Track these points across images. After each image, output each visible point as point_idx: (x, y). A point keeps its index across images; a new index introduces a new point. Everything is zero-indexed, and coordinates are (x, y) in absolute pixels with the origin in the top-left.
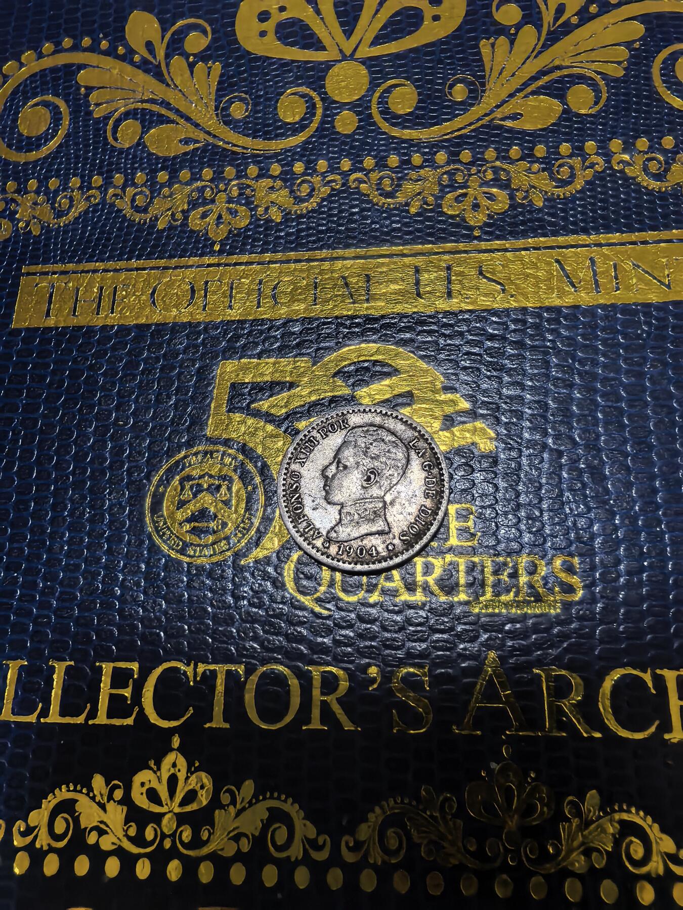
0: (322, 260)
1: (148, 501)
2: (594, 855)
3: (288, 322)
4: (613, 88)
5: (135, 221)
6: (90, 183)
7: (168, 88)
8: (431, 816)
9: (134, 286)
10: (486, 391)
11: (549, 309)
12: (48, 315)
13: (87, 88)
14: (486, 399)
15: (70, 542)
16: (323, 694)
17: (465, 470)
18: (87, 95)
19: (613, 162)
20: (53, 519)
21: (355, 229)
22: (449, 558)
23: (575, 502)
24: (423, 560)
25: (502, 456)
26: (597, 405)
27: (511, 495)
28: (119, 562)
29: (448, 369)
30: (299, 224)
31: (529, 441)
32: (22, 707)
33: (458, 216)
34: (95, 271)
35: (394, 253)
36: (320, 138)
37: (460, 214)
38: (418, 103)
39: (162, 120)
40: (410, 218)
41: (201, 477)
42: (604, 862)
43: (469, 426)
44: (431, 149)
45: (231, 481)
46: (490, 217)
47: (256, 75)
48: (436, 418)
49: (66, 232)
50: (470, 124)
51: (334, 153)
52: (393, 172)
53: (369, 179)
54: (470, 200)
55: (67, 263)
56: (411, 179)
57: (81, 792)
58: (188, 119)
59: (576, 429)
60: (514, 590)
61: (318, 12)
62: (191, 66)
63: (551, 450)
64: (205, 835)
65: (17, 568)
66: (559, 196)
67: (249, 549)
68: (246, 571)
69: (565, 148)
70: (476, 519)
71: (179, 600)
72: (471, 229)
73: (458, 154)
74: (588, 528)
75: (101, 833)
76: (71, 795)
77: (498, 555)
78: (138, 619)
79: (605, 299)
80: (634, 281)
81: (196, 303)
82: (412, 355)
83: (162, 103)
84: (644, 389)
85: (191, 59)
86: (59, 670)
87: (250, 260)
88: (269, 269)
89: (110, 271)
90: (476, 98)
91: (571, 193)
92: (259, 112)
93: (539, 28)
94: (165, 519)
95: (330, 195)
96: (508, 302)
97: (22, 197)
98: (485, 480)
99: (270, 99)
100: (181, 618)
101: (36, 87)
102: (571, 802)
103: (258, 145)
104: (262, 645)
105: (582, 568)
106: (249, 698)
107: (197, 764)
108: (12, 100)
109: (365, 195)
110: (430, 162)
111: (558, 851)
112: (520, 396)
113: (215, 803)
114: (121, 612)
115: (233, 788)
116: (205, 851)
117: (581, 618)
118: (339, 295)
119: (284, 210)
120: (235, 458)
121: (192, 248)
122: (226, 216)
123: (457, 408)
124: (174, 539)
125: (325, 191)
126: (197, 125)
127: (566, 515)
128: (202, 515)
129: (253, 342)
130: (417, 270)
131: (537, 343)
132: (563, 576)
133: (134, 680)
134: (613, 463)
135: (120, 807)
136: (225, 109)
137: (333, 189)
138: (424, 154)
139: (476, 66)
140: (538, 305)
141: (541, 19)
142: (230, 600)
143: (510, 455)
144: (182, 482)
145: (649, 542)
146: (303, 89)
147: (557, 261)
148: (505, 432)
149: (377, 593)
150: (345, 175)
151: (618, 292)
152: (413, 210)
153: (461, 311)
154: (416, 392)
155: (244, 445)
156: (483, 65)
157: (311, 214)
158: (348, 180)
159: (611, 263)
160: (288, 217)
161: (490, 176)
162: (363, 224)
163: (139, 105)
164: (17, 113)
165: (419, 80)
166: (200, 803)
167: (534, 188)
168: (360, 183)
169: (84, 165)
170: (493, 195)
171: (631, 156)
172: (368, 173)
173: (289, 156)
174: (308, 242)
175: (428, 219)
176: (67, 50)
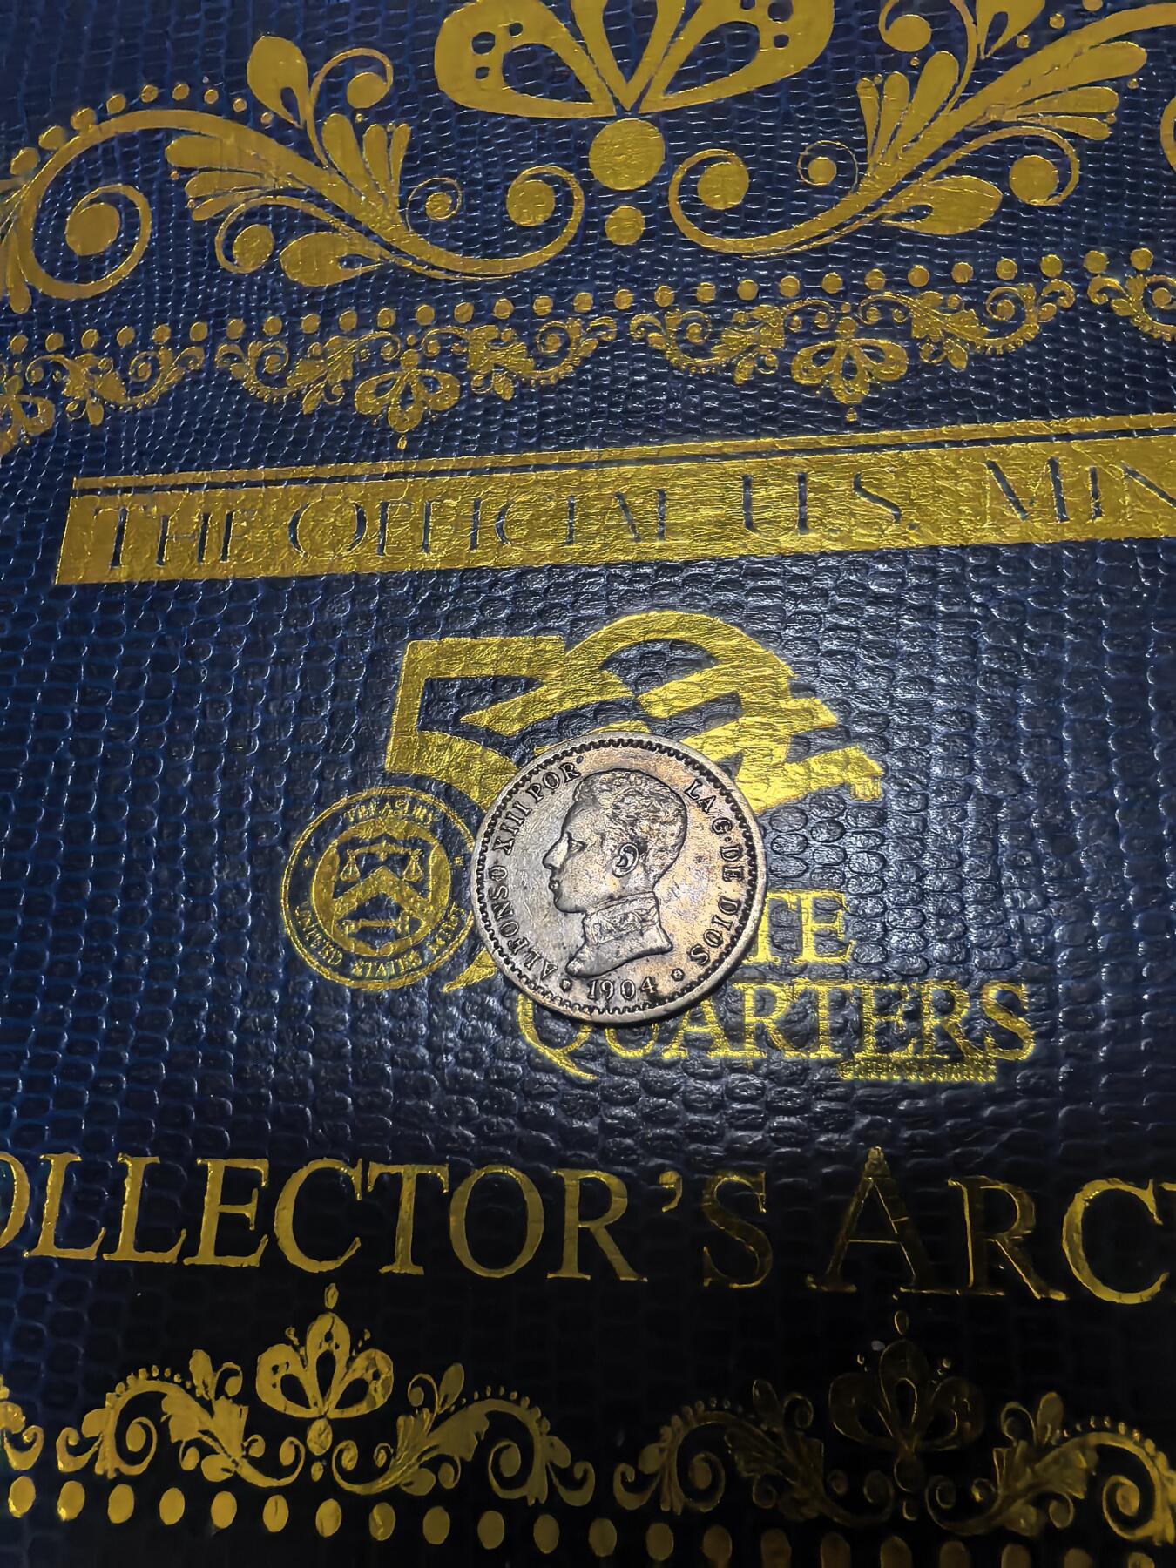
0: (586, 465)
1: (285, 882)
2: (1053, 1506)
3: (524, 573)
4: (1091, 159)
5: (262, 399)
6: (186, 335)
7: (318, 168)
8: (769, 1433)
9: (260, 512)
10: (865, 693)
11: (976, 550)
12: (116, 561)
13: (181, 170)
14: (866, 707)
15: (152, 953)
16: (582, 1218)
17: (829, 831)
18: (181, 183)
19: (1092, 290)
20: (124, 911)
21: (640, 411)
22: (801, 984)
23: (1022, 887)
24: (756, 987)
25: (894, 807)
26: (1060, 717)
27: (910, 875)
28: (235, 987)
29: (799, 655)
30: (543, 402)
31: (942, 780)
32: (71, 1233)
33: (817, 387)
34: (195, 487)
35: (706, 452)
36: (580, 254)
37: (822, 384)
38: (749, 190)
39: (309, 224)
40: (735, 390)
41: (374, 842)
42: (1071, 1517)
43: (837, 755)
44: (771, 271)
45: (426, 848)
46: (874, 388)
47: (470, 145)
48: (780, 741)
49: (146, 420)
50: (839, 227)
51: (606, 278)
52: (707, 312)
53: (664, 325)
54: (839, 358)
55: (148, 472)
56: (737, 324)
57: (171, 1380)
58: (353, 223)
59: (1023, 761)
60: (914, 1041)
61: (576, 33)
62: (360, 130)
63: (980, 796)
64: (381, 1459)
65: (64, 997)
66: (994, 350)
67: (455, 966)
68: (451, 1004)
69: (1006, 267)
70: (848, 918)
71: (338, 1053)
72: (841, 409)
73: (818, 278)
74: (1043, 934)
75: (205, 1451)
76: (154, 1386)
77: (885, 979)
78: (267, 1086)
79: (1076, 531)
80: (1127, 498)
81: (366, 540)
82: (738, 630)
83: (309, 195)
84: (1144, 690)
85: (359, 118)
86: (135, 1169)
87: (458, 466)
88: (491, 479)
89: (220, 486)
90: (849, 181)
91: (1016, 346)
92: (472, 209)
93: (961, 57)
94: (313, 913)
95: (597, 353)
96: (905, 538)
97: (73, 358)
98: (864, 849)
99: (495, 187)
100: (343, 1086)
101: (96, 170)
102: (1011, 1413)
103: (476, 266)
104: (477, 1130)
105: (1033, 1003)
106: (457, 1222)
107: (367, 1336)
108: (56, 192)
109: (657, 352)
110: (769, 293)
111: (990, 1498)
112: (928, 703)
113: (398, 1404)
114: (239, 1072)
115: (428, 1377)
116: (381, 1485)
117: (1030, 1091)
118: (612, 527)
119: (519, 378)
120: (433, 809)
121: (362, 446)
122: (418, 391)
123: (816, 723)
124: (328, 948)
125: (589, 345)
126: (369, 233)
127: (1006, 911)
128: (376, 906)
129: (465, 609)
130: (748, 483)
131: (956, 609)
132: (1000, 1018)
133: (261, 1190)
134: (1090, 819)
135: (236, 1408)
136: (416, 204)
137: (602, 343)
138: (761, 279)
139: (851, 125)
140: (960, 542)
141: (964, 40)
142: (423, 1052)
143: (907, 805)
144: (341, 850)
145: (1151, 960)
146: (552, 169)
147: (993, 466)
148: (900, 764)
149: (675, 1046)
150: (623, 317)
151: (1098, 519)
152: (740, 378)
153: (823, 554)
154: (745, 695)
155: (449, 786)
156: (863, 123)
157: (563, 386)
158: (628, 326)
159: (1087, 469)
160: (525, 391)
161: (874, 316)
162: (654, 402)
163: (270, 200)
164: (62, 216)
165: (751, 150)
166: (373, 1402)
167: (953, 337)
168: (648, 330)
169: (177, 303)
170: (880, 350)
171: (1122, 279)
172: (663, 314)
173: (525, 285)
174: (559, 434)
175: (766, 393)
176: (147, 106)
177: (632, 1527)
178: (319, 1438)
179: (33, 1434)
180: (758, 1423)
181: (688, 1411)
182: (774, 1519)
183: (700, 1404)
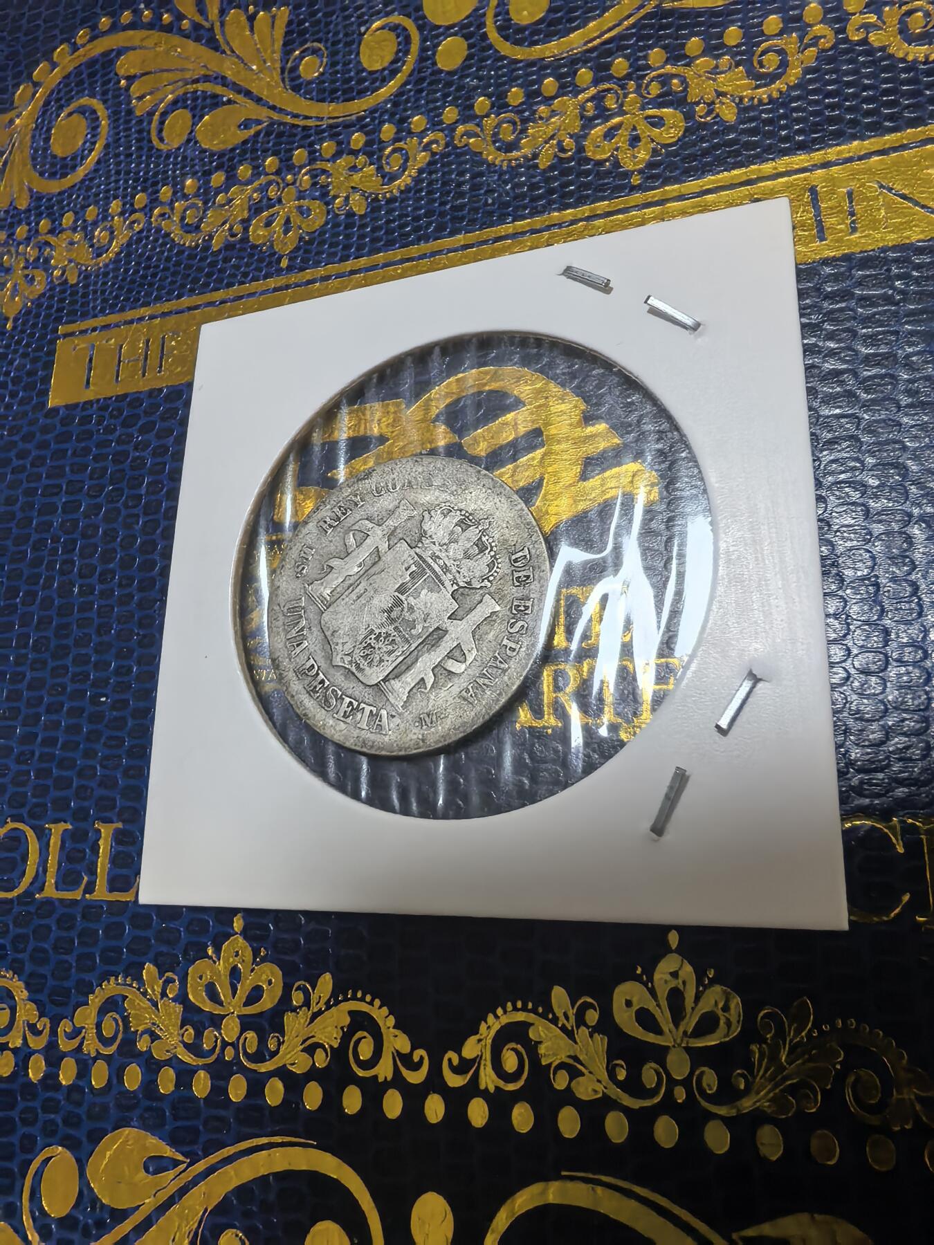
0: (421, 257)
2: (804, 1093)
6: (132, 205)
7: (223, 57)
8: (563, 1028)
9: (185, 332)
12: (88, 384)
13: (127, 78)
15: (117, 672)
18: (127, 88)
19: (850, 28)
21: (464, 205)
24: (555, 668)
29: (592, 390)
30: (390, 212)
32: (67, 879)
33: (608, 160)
34: (140, 320)
35: (518, 230)
36: (417, 83)
37: (609, 157)
39: (215, 102)
40: (540, 174)
42: (818, 1104)
44: (570, 68)
46: (655, 152)
47: (333, 13)
48: (575, 463)
49: (106, 274)
50: (626, 18)
51: (437, 100)
52: (518, 112)
53: (482, 130)
54: (624, 134)
55: (109, 314)
56: (541, 118)
57: (131, 985)
58: (248, 94)
64: (272, 1046)
66: (761, 102)
69: (772, 23)
72: (627, 175)
73: (608, 67)
75: (154, 1037)
76: (120, 990)
79: (835, 248)
80: (882, 212)
82: (541, 376)
83: (216, 78)
85: (251, 9)
86: (106, 832)
87: (326, 274)
89: (156, 317)
91: (781, 93)
92: (335, 64)
95: (430, 164)
97: (57, 236)
99: (353, 42)
101: (70, 91)
102: (767, 1016)
103: (331, 111)
107: (263, 953)
108: (44, 113)
109: (477, 154)
110: (568, 87)
111: (750, 1085)
113: (284, 1004)
115: (306, 984)
116: (274, 1064)
119: (370, 195)
121: (255, 269)
122: (296, 219)
123: (606, 445)
125: (422, 158)
126: (259, 100)
135: (175, 1007)
136: (295, 69)
137: (434, 154)
138: (561, 76)
146: (396, 18)
150: (452, 128)
151: (857, 235)
152: (543, 162)
154: (547, 429)
157: (403, 196)
158: (453, 138)
159: (845, 190)
160: (375, 204)
161: (655, 90)
162: (474, 196)
163: (190, 88)
164: (49, 130)
166: (267, 1002)
167: (724, 94)
168: (469, 137)
169: (126, 181)
170: (661, 118)
171: (879, 13)
172: (481, 121)
173: (375, 118)
174: (401, 235)
175: (564, 173)
176: (104, 33)
177: (457, 1101)
178: (230, 1030)
179: (44, 1024)
180: (555, 1021)
181: (500, 1011)
182: (568, 1098)
183: (509, 1005)
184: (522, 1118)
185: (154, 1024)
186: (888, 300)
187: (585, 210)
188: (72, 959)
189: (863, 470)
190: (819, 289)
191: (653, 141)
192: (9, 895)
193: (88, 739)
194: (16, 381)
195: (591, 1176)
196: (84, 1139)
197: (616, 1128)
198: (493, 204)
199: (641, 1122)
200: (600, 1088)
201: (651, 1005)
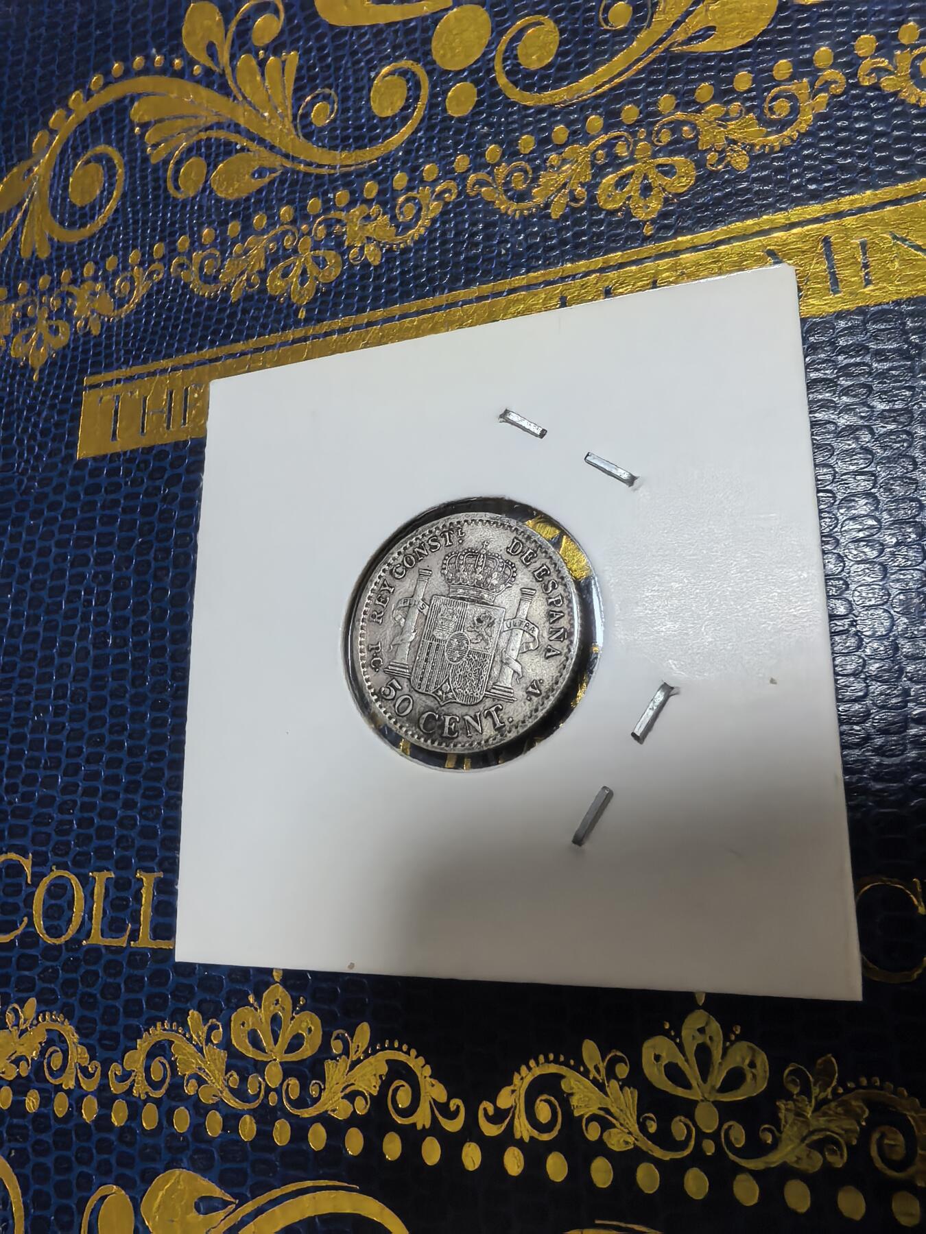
0: (438, 309)
5: (203, 296)
6: (151, 254)
7: (234, 102)
8: (594, 1081)
12: (114, 436)
13: (142, 126)
15: (154, 723)
18: (142, 135)
19: (861, 73)
21: (476, 257)
30: (404, 262)
32: (113, 926)
33: (619, 209)
34: (164, 371)
35: (532, 282)
36: (428, 130)
37: (621, 207)
38: (559, 46)
39: (228, 149)
40: (552, 225)
42: (844, 1160)
44: (581, 113)
46: (667, 201)
47: (342, 58)
49: (128, 325)
50: (636, 62)
51: (448, 148)
52: (529, 161)
53: (494, 179)
54: (637, 182)
55: (133, 365)
56: (552, 166)
57: (177, 1031)
58: (261, 141)
62: (262, 64)
64: (314, 1094)
66: (772, 148)
69: (782, 68)
72: (638, 225)
73: (617, 113)
75: (201, 1082)
76: (166, 1035)
79: (848, 301)
83: (229, 126)
85: (261, 54)
86: (148, 881)
87: (343, 326)
88: (367, 333)
89: (178, 369)
90: (643, 19)
91: (793, 141)
92: (346, 110)
95: (443, 213)
97: (79, 286)
99: (362, 89)
101: (86, 138)
102: (794, 1071)
103: (343, 159)
107: (301, 1002)
108: (62, 161)
109: (489, 203)
110: (578, 135)
113: (324, 1052)
115: (344, 1033)
116: (315, 1110)
119: (385, 244)
121: (273, 321)
122: (312, 269)
125: (435, 208)
126: (272, 148)
130: (564, 303)
135: (219, 1052)
136: (306, 115)
137: (447, 204)
138: (571, 123)
146: (406, 63)
147: (771, 253)
150: (463, 177)
151: (871, 287)
152: (556, 212)
157: (417, 246)
158: (464, 187)
159: (858, 242)
160: (389, 255)
161: (666, 137)
162: (488, 247)
163: (203, 135)
164: (66, 179)
165: (560, 10)
166: (307, 1050)
167: (735, 142)
168: (481, 186)
169: (144, 231)
170: (672, 166)
171: (890, 57)
172: (492, 170)
173: (388, 166)
174: (416, 287)
175: (578, 222)
176: (118, 80)
177: (493, 1150)
178: (273, 1075)
179: (94, 1067)
180: (586, 1074)
181: (532, 1063)
182: (600, 1148)
183: (541, 1058)
184: (556, 1167)
185: (200, 1069)
186: (903, 354)
187: (598, 262)
188: (119, 1004)
189: (880, 529)
190: (834, 343)
191: (664, 190)
192: (57, 942)
193: (127, 790)
194: (44, 433)
195: (623, 1225)
196: (138, 1179)
197: (647, 1178)
198: (507, 254)
199: (672, 1173)
200: (631, 1139)
201: (680, 1060)
